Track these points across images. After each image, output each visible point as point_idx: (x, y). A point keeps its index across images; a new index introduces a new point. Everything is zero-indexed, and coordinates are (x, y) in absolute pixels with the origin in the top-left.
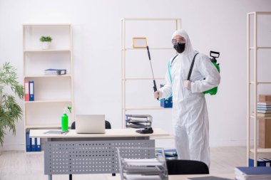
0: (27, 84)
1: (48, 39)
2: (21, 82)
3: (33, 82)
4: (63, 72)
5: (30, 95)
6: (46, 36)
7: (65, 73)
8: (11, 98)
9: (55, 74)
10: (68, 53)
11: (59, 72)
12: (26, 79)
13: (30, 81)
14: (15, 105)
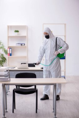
0: (9, 49)
1: (17, 31)
2: (6, 48)
3: (11, 48)
4: (23, 45)
5: (10, 54)
6: (17, 30)
7: (24, 45)
8: (2, 55)
9: (20, 45)
10: (25, 37)
11: (22, 44)
12: (9, 47)
13: (10, 48)
14: (4, 58)
